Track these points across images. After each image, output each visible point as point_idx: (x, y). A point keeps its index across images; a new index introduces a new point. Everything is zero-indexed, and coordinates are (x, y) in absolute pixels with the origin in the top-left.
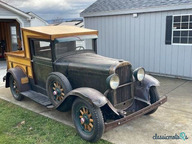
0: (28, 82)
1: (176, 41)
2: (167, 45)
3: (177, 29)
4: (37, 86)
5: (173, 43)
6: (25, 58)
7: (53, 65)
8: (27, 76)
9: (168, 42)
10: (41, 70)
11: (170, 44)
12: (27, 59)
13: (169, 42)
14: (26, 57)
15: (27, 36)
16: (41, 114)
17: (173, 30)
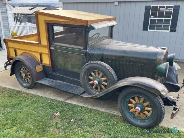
0: (42, 70)
1: (152, 28)
2: (144, 31)
3: (154, 17)
4: (54, 73)
5: (149, 29)
6: (39, 44)
7: (86, 53)
8: (41, 63)
9: (145, 28)
10: (65, 58)
11: (147, 30)
12: (44, 46)
13: (147, 28)
14: (41, 44)
15: (45, 21)
16: (66, 101)
17: (150, 18)
